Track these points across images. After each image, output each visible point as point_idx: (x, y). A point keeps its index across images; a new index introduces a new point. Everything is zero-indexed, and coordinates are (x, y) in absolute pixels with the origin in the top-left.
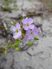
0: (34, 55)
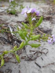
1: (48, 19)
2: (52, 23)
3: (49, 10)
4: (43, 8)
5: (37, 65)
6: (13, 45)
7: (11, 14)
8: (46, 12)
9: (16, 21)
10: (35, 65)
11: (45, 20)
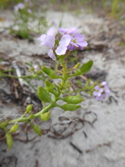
0: (88, 151)
1: (99, 49)
2: (108, 58)
3: (101, 31)
4: (90, 25)
5: (75, 147)
6: (22, 105)
7: (19, 37)
8: (96, 33)
9: (30, 54)
10: (71, 149)
11: (93, 52)
